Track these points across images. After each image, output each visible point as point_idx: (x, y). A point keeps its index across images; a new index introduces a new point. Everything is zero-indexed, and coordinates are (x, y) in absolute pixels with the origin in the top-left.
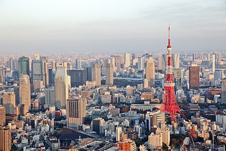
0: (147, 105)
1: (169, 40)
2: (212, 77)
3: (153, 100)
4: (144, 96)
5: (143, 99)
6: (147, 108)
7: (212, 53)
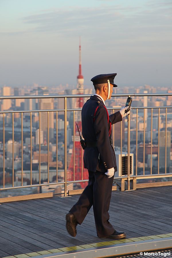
0: (43, 172)
1: (80, 66)
2: (142, 127)
3: (51, 164)
4: (37, 158)
5: (35, 162)
6: (44, 176)
7: (141, 87)
